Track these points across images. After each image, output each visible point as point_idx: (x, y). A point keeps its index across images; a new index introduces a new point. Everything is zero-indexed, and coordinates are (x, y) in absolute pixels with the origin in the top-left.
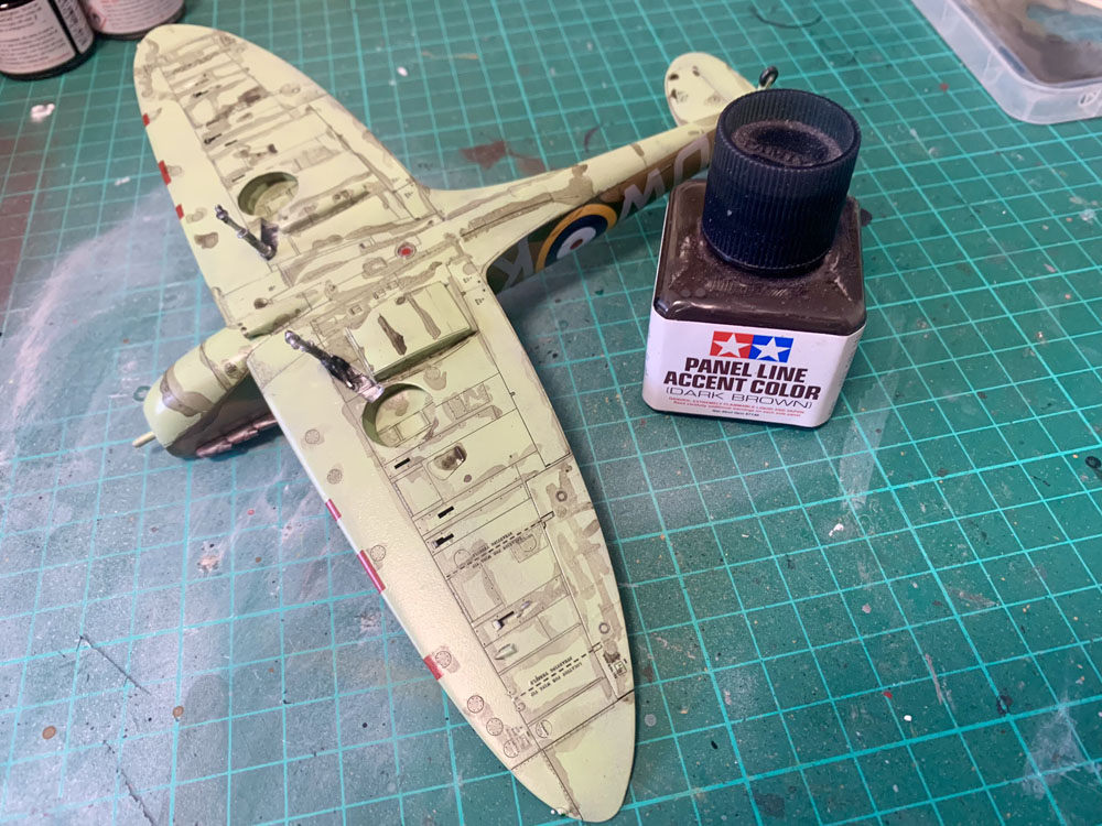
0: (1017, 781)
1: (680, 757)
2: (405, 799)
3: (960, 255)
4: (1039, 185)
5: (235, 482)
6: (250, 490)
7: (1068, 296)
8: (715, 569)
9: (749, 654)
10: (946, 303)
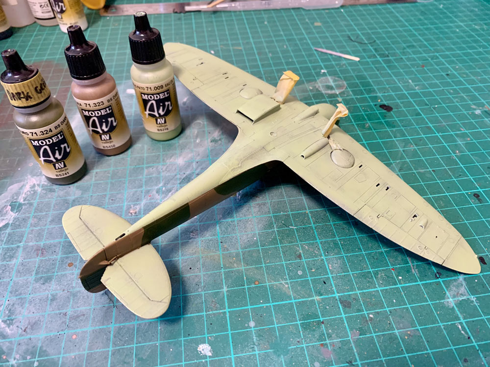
0: (442, 301)
1: (311, 286)
2: (205, 294)
3: (427, 123)
4: (459, 101)
5: (144, 186)
6: (149, 188)
7: (469, 139)
8: (327, 224)
9: (339, 253)
10: (421, 139)
